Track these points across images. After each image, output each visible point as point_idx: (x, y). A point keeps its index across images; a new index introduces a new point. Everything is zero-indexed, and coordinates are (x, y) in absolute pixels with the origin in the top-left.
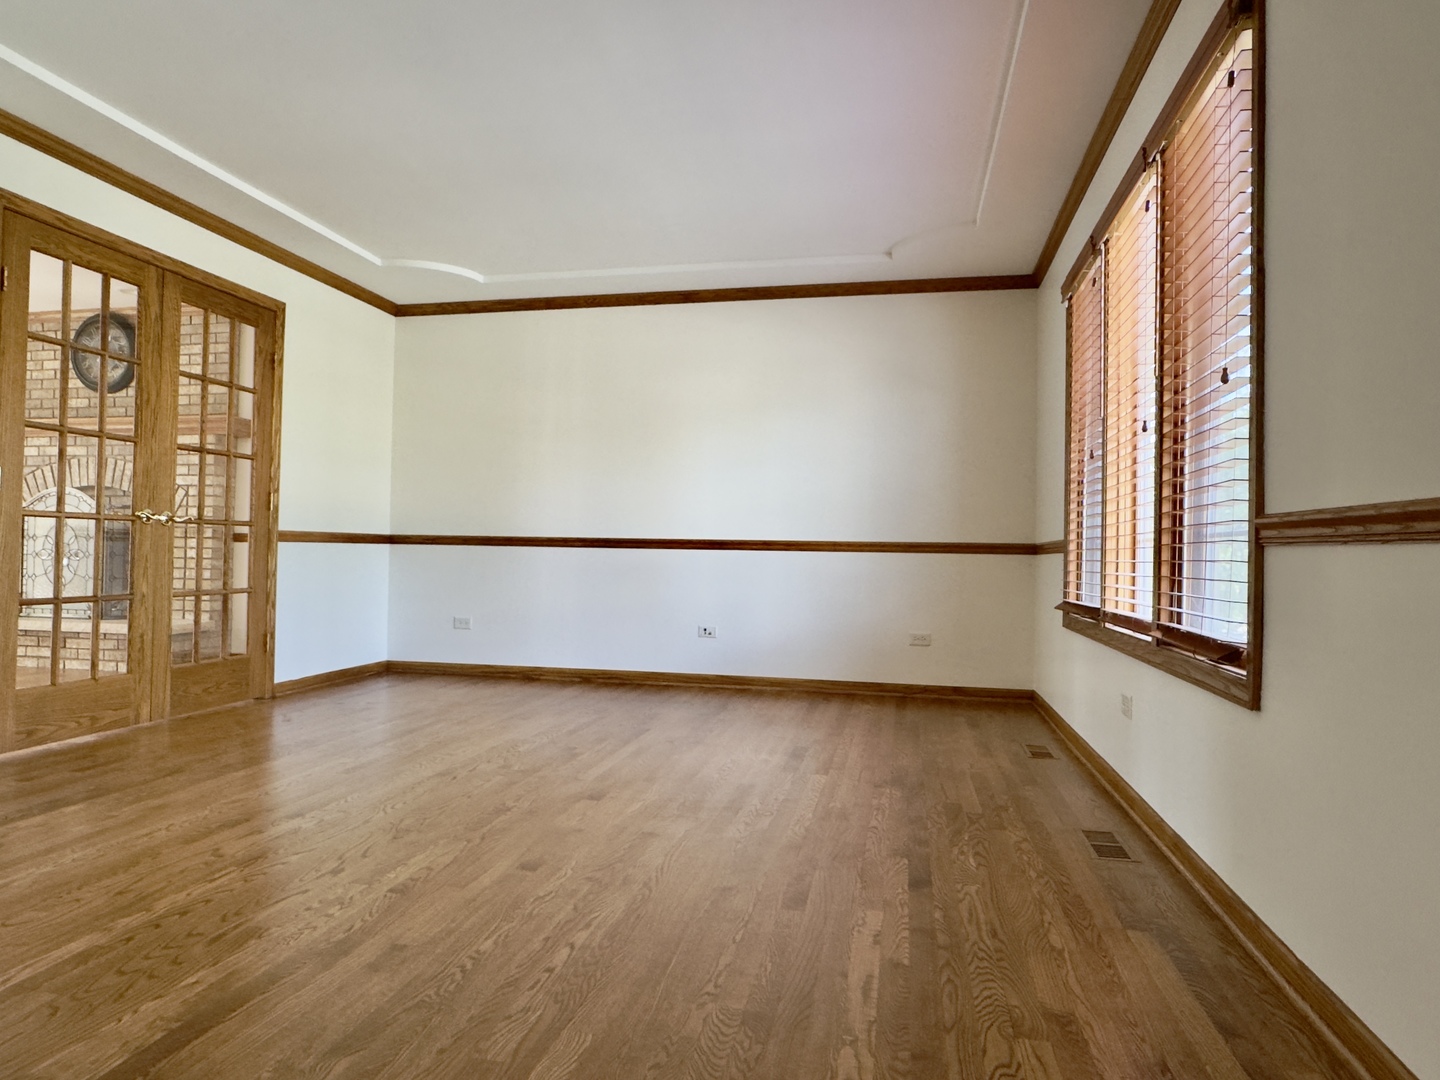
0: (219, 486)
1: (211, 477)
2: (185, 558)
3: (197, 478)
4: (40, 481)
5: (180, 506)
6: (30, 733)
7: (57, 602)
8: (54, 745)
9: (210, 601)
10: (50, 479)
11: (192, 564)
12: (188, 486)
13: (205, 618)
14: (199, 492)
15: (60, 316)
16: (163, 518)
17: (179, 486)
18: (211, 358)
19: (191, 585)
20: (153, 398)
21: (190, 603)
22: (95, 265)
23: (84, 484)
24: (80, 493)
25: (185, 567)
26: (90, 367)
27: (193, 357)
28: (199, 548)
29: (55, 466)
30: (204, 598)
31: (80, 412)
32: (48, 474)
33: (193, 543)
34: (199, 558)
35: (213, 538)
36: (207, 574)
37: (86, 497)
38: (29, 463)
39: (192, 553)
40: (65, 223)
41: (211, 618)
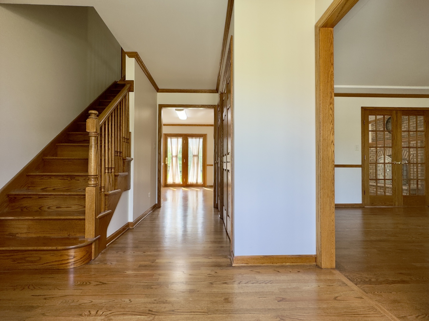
0: (423, 153)
1: (420, 151)
2: (414, 171)
3: (416, 152)
4: (380, 154)
5: (412, 159)
6: (372, 203)
7: (385, 179)
8: (377, 207)
9: (421, 182)
10: (382, 154)
11: (416, 173)
12: (414, 154)
13: (419, 186)
14: (417, 155)
15: (383, 118)
16: (399, 163)
17: (411, 154)
18: (418, 122)
19: (415, 178)
20: (396, 138)
21: (415, 182)
22: (381, 114)
23: (389, 154)
24: (388, 157)
25: (414, 173)
26: (390, 128)
27: (414, 122)
28: (417, 168)
29: (383, 151)
30: (419, 181)
31: (388, 139)
32: (382, 153)
33: (415, 167)
34: (417, 171)
35: (420, 166)
36: (419, 175)
37: (389, 158)
38: (378, 151)
39: (415, 170)
40: (375, 109)
41: (421, 186)
